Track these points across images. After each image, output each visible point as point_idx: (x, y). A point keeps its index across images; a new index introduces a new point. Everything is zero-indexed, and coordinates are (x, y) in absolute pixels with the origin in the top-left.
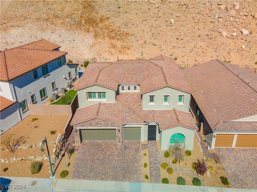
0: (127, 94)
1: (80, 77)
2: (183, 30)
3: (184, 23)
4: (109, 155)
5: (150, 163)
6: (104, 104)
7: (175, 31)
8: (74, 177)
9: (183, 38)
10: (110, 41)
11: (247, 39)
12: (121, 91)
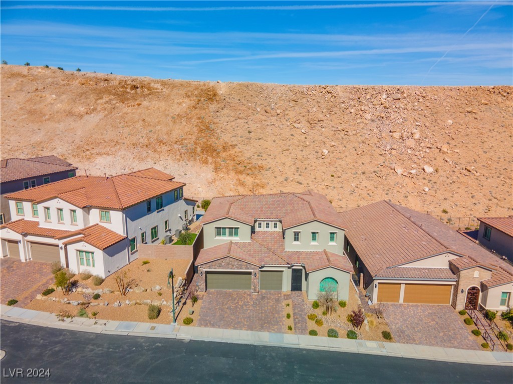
0: (265, 233)
1: (197, 219)
2: (340, 165)
3: (342, 155)
4: (243, 305)
5: (294, 314)
6: (236, 244)
7: (329, 165)
8: (200, 325)
9: (340, 175)
10: (237, 177)
11: (431, 179)
12: (257, 229)
